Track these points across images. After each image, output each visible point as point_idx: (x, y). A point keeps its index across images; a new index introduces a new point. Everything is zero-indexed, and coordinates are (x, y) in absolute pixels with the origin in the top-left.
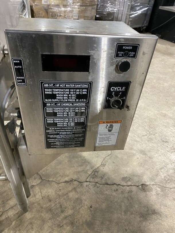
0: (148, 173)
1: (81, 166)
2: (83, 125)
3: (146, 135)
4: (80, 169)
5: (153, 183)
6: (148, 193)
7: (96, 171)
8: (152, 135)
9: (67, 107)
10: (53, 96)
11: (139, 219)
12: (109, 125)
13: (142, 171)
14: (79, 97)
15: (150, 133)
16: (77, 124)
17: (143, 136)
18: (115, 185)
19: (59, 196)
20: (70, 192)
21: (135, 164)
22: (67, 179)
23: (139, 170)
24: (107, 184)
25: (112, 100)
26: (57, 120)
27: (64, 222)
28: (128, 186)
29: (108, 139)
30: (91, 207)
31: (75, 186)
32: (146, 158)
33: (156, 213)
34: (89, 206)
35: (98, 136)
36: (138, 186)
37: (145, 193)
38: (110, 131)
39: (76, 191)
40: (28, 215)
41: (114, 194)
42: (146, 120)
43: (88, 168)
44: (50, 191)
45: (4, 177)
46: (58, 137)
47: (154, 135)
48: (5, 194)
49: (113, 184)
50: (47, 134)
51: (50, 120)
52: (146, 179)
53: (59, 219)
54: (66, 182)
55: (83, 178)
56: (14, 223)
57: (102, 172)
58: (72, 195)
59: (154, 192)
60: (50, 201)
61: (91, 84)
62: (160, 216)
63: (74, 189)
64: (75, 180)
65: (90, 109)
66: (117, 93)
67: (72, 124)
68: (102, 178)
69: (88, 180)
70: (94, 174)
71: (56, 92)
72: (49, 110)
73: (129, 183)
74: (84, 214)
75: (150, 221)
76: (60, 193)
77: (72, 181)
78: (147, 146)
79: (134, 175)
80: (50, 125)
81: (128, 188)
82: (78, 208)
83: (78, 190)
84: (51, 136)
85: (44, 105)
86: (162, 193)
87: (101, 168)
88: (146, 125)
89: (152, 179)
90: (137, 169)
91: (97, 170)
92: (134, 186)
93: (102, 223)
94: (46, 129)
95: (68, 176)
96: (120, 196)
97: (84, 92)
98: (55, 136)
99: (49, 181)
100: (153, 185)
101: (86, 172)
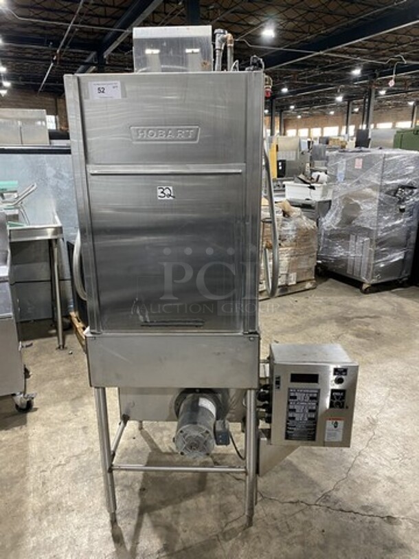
0: (397, 505)
1: (309, 487)
2: (314, 420)
3: (398, 459)
4: (306, 490)
5: (402, 517)
6: (395, 526)
7: (328, 496)
8: (407, 460)
9: (302, 405)
10: (295, 397)
11: (382, 551)
12: (334, 421)
13: (388, 502)
14: (312, 398)
15: (403, 455)
16: (310, 419)
17: (394, 459)
18: (352, 513)
19: (285, 515)
20: (297, 513)
21: (380, 492)
22: (292, 500)
23: (385, 501)
24: (342, 511)
25: (335, 401)
26: (295, 415)
27: (294, 541)
28: (370, 516)
29: (335, 435)
30: (323, 531)
31: (302, 508)
32: (395, 486)
33: (404, 547)
34: (321, 530)
35: (327, 431)
36: (382, 518)
37: (391, 526)
38: (335, 427)
39: (304, 513)
40: (253, 529)
41: (351, 521)
42: (399, 438)
43: (317, 490)
44: (274, 509)
45: (243, 470)
46: (295, 429)
47: (410, 459)
48: (225, 506)
49: (350, 512)
50: (287, 426)
51: (291, 415)
52: (393, 511)
53: (288, 538)
54: (291, 502)
55: (311, 500)
56: (240, 534)
57: (335, 496)
58: (299, 516)
59: (403, 526)
60: (275, 519)
61: (319, 390)
62: (409, 551)
63: (302, 511)
64: (302, 502)
65: (320, 405)
66: (338, 397)
67: (306, 419)
68: (335, 503)
69: (317, 503)
70: (325, 498)
71: (297, 394)
72: (291, 407)
73: (371, 513)
74: (315, 537)
75: (395, 554)
76: (286, 513)
77: (297, 502)
78: (398, 473)
79: (377, 505)
80: (290, 418)
81: (369, 518)
82: (308, 530)
83: (307, 512)
84: (290, 428)
85: (289, 403)
86: (414, 528)
87: (334, 493)
88: (398, 444)
89: (402, 512)
90: (383, 499)
91: (329, 494)
92: (377, 516)
93: (337, 548)
94: (288, 422)
95: (293, 496)
96: (359, 525)
97: (315, 395)
98: (293, 428)
99: (271, 499)
100: (403, 519)
101: (315, 495)
